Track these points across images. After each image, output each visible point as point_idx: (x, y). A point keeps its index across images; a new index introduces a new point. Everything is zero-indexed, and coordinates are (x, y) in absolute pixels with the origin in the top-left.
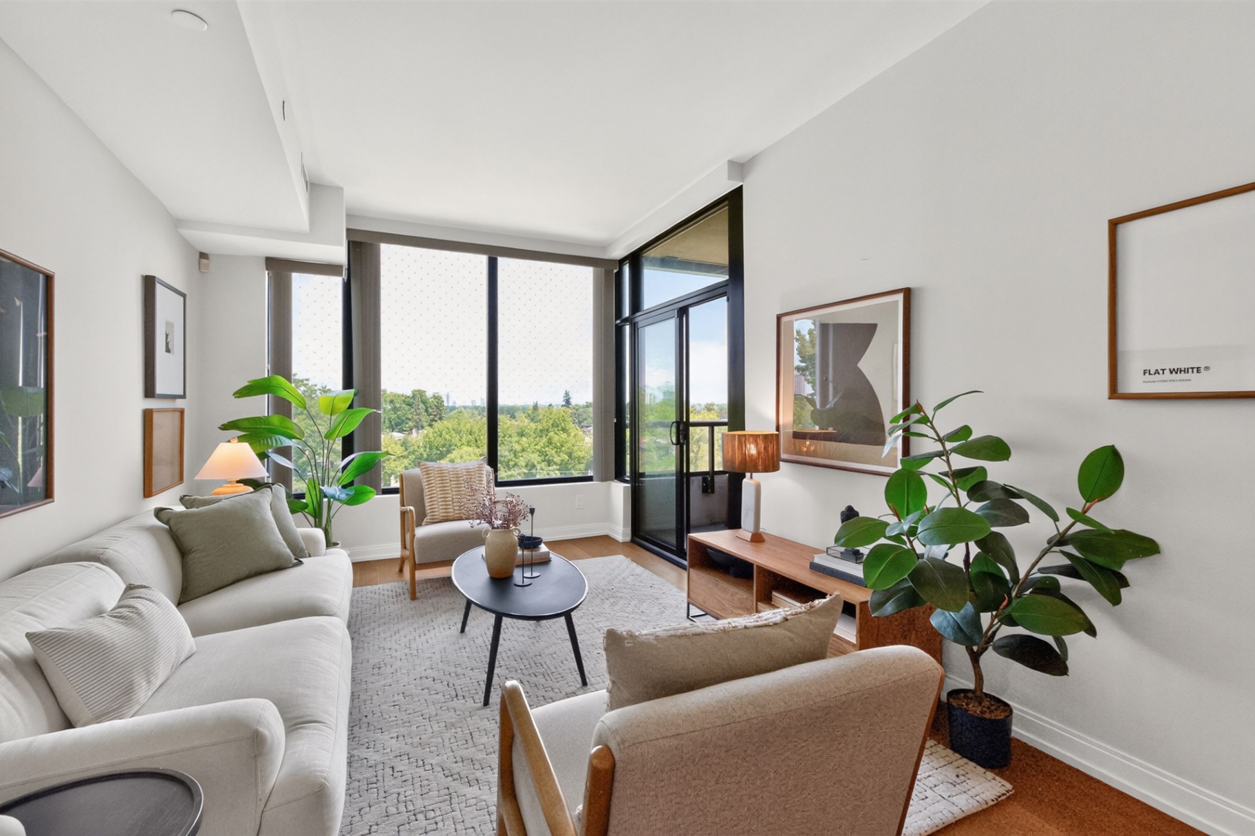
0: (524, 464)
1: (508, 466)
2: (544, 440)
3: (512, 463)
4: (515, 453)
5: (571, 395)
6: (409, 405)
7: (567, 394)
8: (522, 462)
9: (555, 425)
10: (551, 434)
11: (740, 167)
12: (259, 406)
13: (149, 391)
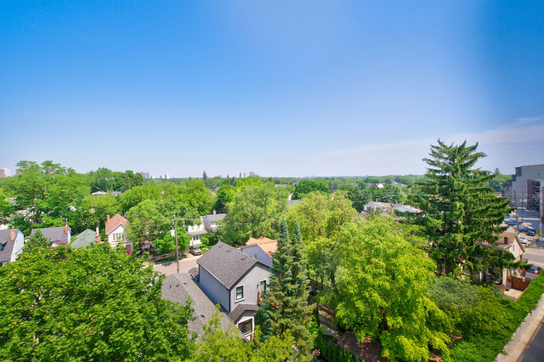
0: (179, 208)
1: (170, 209)
2: (191, 195)
3: (172, 208)
4: (174, 202)
5: (206, 173)
7: (205, 173)
8: (178, 207)
9: (197, 188)
10: (195, 192)
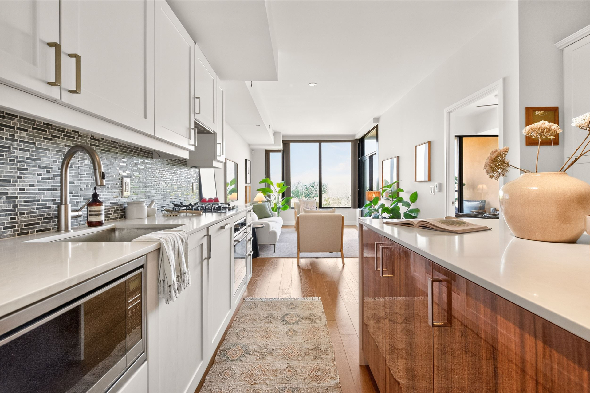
6: (313, 187)
11: (377, 119)
12: (264, 185)
13: (246, 182)
